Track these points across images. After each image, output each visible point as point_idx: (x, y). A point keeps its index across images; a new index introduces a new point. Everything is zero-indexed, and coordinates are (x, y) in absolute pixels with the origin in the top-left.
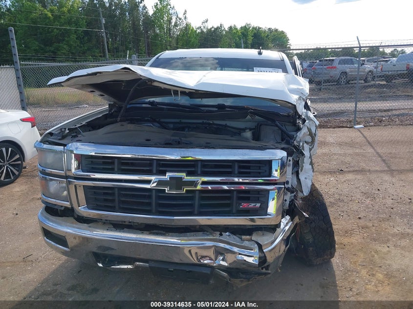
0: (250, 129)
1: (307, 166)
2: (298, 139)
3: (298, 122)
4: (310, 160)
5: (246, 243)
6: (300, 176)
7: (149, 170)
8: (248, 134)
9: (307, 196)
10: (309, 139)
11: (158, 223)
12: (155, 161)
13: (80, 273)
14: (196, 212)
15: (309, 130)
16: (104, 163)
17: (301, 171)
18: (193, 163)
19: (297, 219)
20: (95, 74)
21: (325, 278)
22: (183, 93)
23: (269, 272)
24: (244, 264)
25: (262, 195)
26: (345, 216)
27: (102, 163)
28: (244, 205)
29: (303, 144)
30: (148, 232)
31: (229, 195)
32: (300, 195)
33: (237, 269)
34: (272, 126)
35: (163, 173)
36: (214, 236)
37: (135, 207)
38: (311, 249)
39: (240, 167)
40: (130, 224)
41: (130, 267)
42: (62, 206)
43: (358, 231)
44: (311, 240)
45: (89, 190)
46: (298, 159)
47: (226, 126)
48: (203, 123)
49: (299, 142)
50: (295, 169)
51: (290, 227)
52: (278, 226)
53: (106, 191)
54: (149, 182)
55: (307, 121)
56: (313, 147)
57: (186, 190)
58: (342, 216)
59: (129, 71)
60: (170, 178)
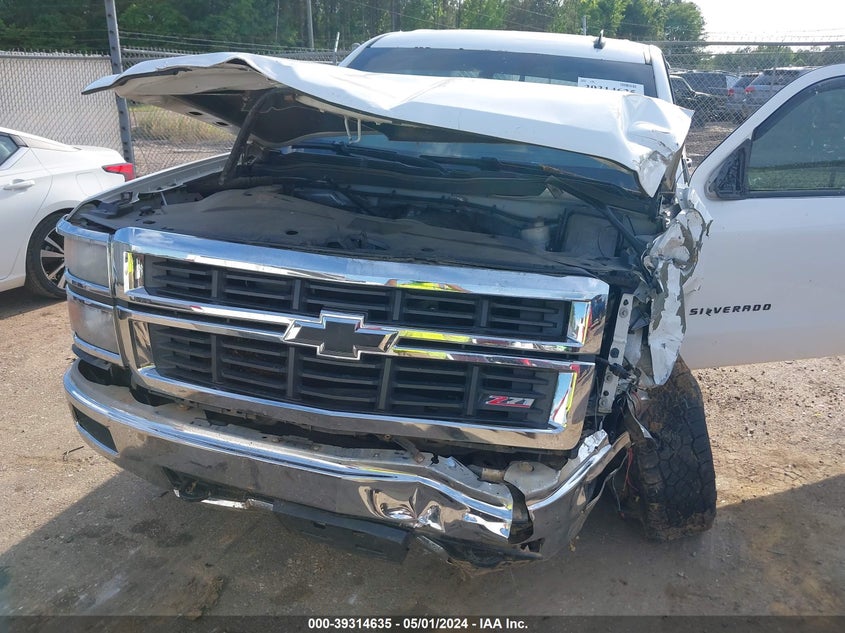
0: (547, 222)
1: (669, 316)
2: (654, 253)
3: (661, 211)
4: (680, 304)
5: (488, 489)
6: (650, 338)
7: (283, 301)
8: (539, 233)
9: (661, 386)
10: (683, 254)
11: (299, 421)
12: (298, 282)
13: (165, 497)
14: (382, 405)
15: (686, 233)
16: (193, 278)
17: (655, 327)
18: (384, 294)
19: (625, 440)
20: (174, 71)
21: (682, 575)
22: (369, 126)
23: (539, 555)
24: (477, 533)
25: (541, 379)
26: (759, 433)
27: (188, 276)
28: (495, 400)
29: (666, 265)
30: (275, 438)
31: (461, 374)
32: (644, 382)
33: (464, 541)
34: (598, 217)
35: (314, 311)
36: (418, 462)
37: (252, 382)
38: (656, 506)
39: (494, 312)
40: (238, 415)
41: (238, 505)
42: (107, 362)
43: (782, 471)
44: (658, 488)
45: (158, 333)
46: (648, 300)
47: (494, 210)
48: (441, 201)
49: (655, 261)
50: (641, 323)
51: (605, 456)
52: (572, 454)
53: (193, 340)
54: (282, 328)
55: (683, 212)
56: (690, 275)
57: (362, 354)
58: (751, 432)
59: (244, 67)
60: (329, 324)
